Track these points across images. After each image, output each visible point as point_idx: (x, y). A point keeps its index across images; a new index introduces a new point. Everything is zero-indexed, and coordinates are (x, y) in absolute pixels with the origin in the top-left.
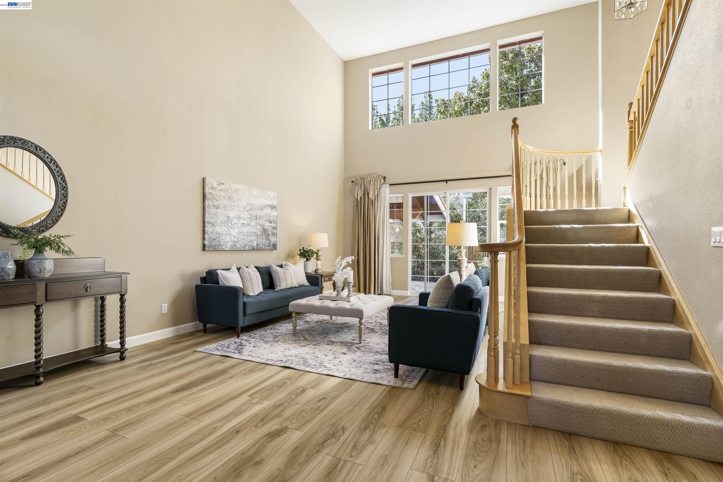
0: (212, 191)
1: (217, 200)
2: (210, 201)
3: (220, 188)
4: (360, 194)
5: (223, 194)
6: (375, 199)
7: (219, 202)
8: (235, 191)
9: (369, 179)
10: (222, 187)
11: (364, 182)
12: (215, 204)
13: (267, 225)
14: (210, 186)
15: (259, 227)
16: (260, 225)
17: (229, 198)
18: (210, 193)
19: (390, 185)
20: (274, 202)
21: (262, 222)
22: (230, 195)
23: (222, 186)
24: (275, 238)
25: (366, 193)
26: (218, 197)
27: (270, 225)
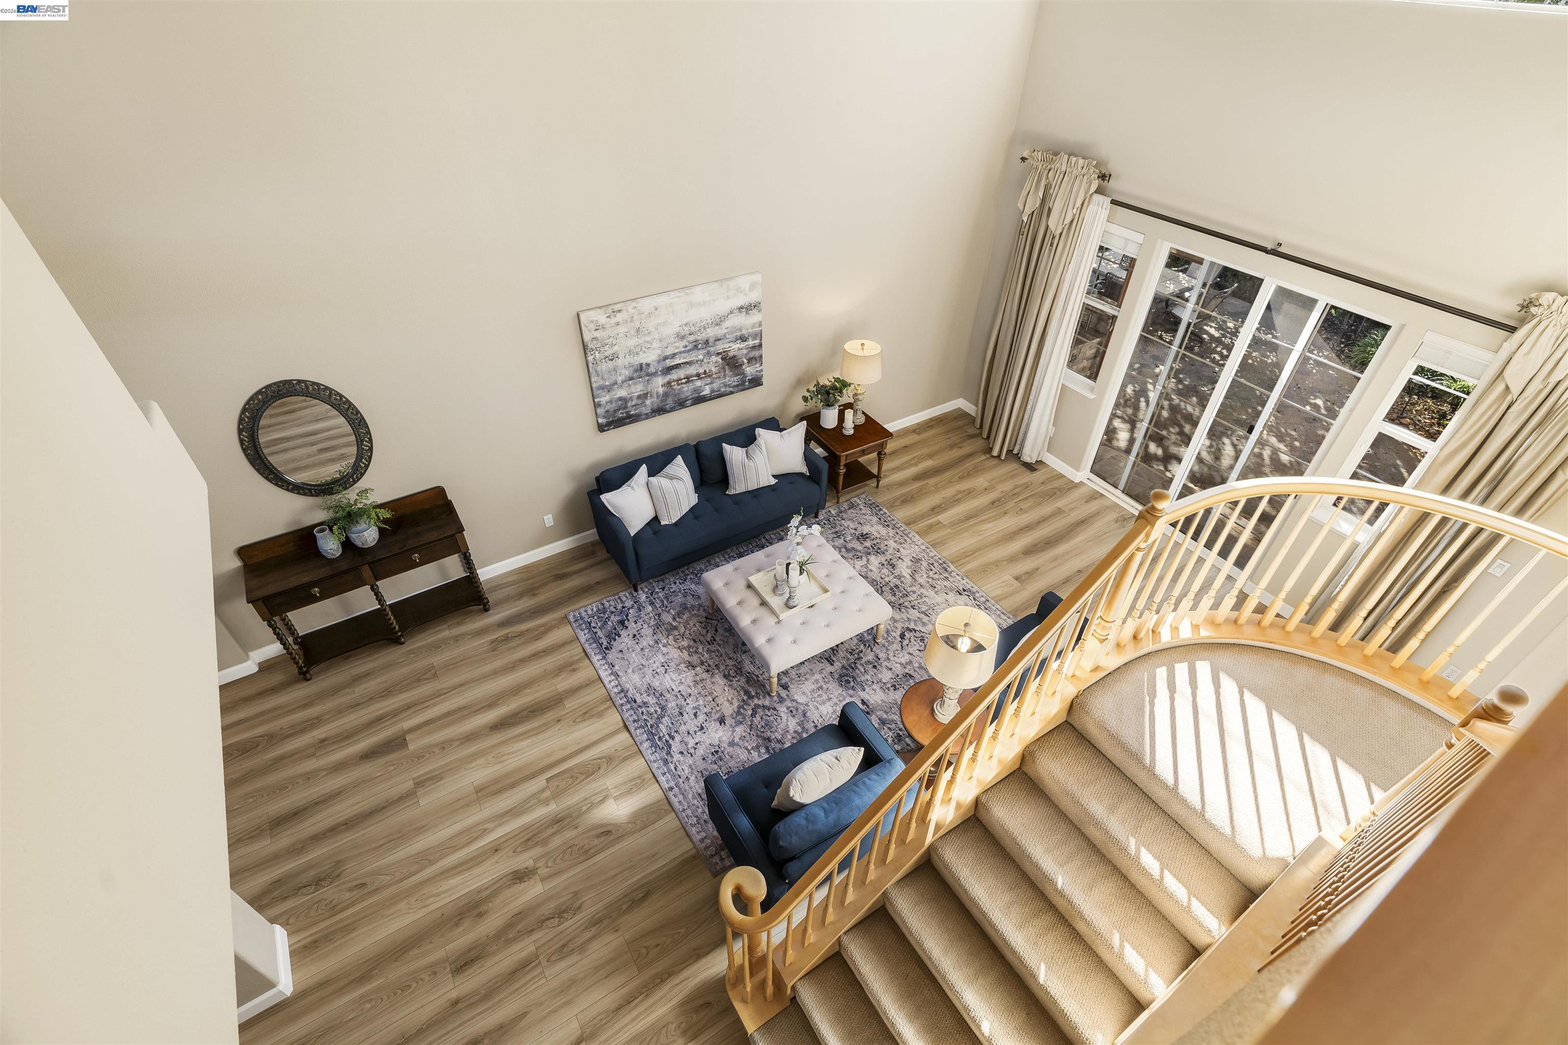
0: (597, 334)
1: (612, 345)
2: (597, 352)
3: (613, 320)
4: (1033, 204)
5: (622, 329)
6: (1061, 234)
7: (616, 348)
8: (650, 314)
9: (1063, 169)
10: (619, 317)
11: (1050, 170)
12: (606, 354)
13: (735, 348)
14: (592, 326)
15: (714, 358)
16: (719, 354)
17: (638, 330)
18: (595, 339)
19: (1114, 202)
20: (753, 297)
21: (720, 347)
22: (638, 325)
23: (619, 315)
24: (757, 365)
25: (1044, 209)
26: (611, 339)
27: (743, 345)
